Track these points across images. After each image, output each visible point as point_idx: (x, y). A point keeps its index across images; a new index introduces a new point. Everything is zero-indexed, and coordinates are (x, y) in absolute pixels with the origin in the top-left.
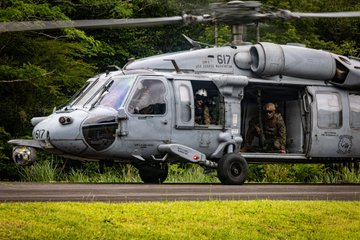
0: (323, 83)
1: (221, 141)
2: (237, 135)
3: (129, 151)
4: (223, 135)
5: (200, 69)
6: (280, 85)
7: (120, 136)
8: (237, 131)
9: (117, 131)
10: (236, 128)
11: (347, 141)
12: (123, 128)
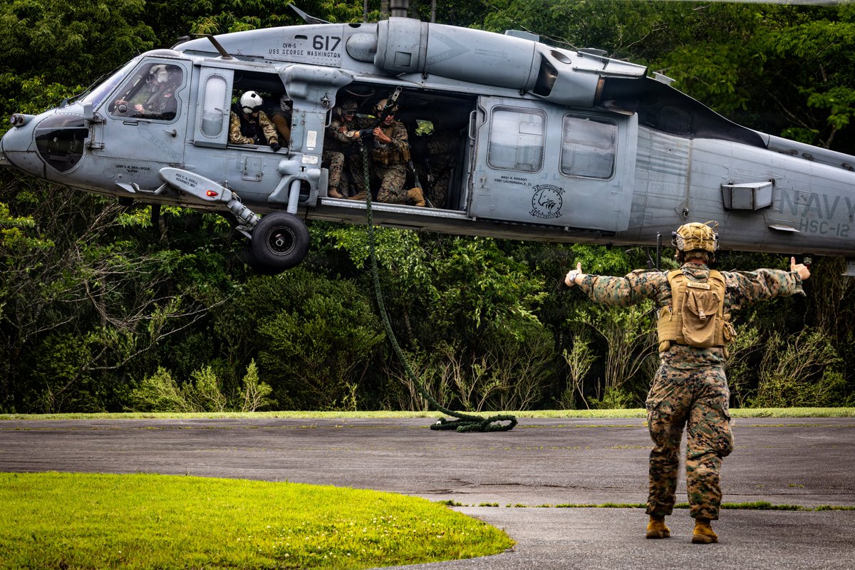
0: (516, 94)
1: (283, 174)
2: (314, 166)
3: (109, 175)
4: (285, 164)
5: (276, 56)
6: (421, 90)
7: (90, 149)
8: (315, 160)
9: (87, 140)
10: (312, 153)
11: (550, 195)
12: (96, 137)
